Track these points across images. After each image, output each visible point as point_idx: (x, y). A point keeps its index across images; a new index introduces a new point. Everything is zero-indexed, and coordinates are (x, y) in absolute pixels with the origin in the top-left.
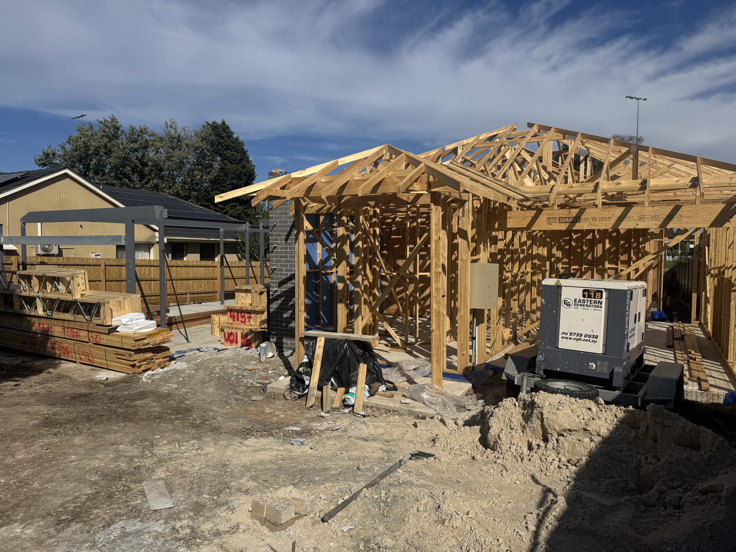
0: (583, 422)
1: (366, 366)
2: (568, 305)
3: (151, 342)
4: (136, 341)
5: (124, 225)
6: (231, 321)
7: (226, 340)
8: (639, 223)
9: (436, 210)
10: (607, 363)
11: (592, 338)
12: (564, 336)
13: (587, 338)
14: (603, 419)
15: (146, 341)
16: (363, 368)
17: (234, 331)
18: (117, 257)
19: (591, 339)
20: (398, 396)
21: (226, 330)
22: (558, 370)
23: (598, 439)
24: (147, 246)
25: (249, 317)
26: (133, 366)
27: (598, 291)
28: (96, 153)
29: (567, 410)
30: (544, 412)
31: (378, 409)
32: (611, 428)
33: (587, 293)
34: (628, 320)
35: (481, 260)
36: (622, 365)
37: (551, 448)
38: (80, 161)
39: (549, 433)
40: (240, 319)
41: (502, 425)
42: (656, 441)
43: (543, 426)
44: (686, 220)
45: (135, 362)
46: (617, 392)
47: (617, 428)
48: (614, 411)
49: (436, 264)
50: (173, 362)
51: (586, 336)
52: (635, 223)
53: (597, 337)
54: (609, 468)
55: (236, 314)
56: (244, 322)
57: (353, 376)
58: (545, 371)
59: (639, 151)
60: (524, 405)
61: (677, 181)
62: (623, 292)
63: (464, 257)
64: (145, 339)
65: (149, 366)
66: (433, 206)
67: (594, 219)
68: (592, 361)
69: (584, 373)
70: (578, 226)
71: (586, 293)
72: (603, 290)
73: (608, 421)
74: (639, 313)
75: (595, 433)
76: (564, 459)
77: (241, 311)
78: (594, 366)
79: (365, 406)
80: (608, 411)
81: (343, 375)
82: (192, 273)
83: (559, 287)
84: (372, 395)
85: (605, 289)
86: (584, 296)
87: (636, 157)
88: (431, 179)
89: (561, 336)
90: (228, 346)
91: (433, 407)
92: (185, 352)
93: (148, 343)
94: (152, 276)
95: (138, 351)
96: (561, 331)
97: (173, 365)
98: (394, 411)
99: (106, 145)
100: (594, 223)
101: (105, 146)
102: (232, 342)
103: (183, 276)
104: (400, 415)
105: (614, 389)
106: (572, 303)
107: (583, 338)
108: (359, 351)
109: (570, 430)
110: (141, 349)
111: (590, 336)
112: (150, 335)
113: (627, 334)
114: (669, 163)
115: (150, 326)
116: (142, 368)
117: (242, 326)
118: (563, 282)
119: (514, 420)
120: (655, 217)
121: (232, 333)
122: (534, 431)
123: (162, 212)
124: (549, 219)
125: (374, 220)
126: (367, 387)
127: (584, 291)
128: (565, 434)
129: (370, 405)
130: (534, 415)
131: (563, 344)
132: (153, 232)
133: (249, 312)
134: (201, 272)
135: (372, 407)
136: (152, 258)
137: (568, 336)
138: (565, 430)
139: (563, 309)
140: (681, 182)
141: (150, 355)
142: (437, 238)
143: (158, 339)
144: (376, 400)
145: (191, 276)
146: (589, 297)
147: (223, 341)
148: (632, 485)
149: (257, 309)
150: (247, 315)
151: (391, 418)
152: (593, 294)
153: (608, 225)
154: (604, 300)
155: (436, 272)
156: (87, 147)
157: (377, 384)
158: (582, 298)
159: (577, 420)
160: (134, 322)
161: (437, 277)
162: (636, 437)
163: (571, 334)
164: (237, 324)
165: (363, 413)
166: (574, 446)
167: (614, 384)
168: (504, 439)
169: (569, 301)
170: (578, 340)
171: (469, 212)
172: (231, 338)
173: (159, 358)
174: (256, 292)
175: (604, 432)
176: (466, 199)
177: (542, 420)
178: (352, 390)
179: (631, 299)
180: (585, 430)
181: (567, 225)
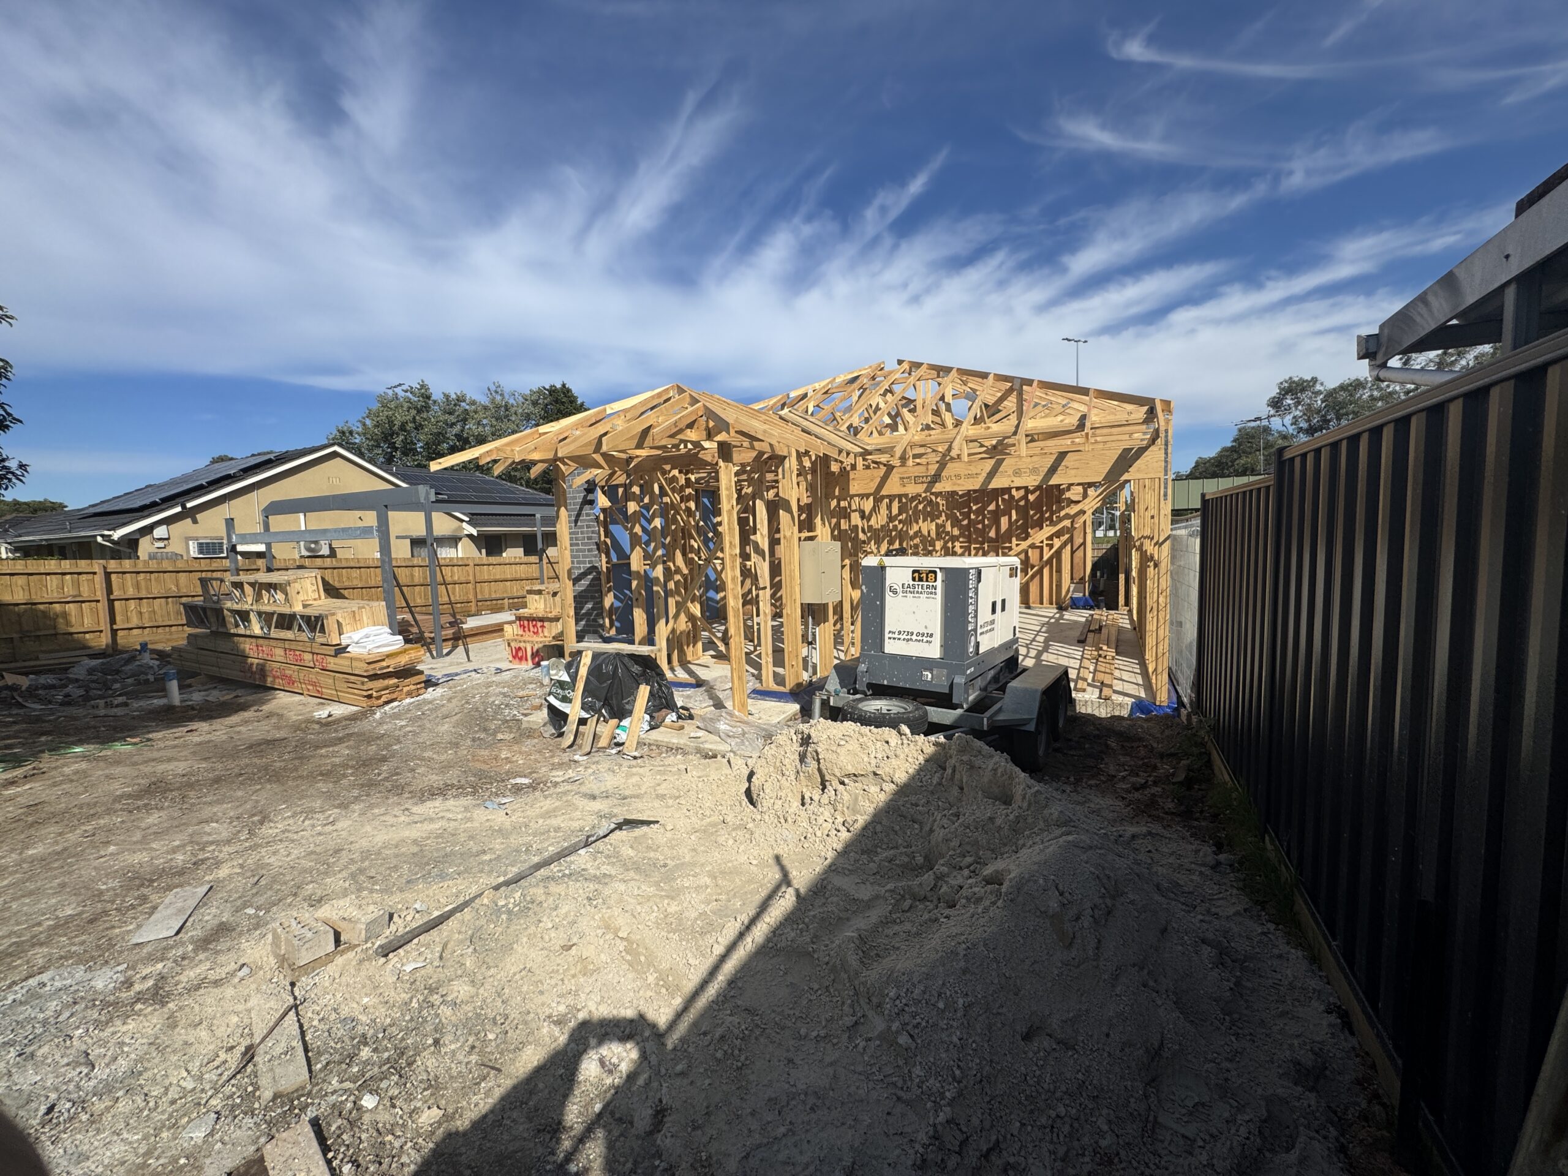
0: (873, 762)
1: (648, 688)
2: (895, 592)
3: (392, 664)
4: (369, 663)
5: (375, 513)
6: (521, 632)
7: (514, 657)
8: (1015, 479)
9: (727, 467)
10: (945, 671)
11: (926, 637)
12: (890, 635)
13: (920, 638)
14: (902, 756)
15: (384, 664)
16: (644, 691)
17: (522, 645)
18: (413, 556)
19: (925, 639)
20: (690, 727)
21: (513, 644)
22: (885, 683)
23: (890, 788)
24: (453, 541)
25: (543, 626)
26: (370, 697)
27: (931, 572)
28: (403, 427)
29: (853, 745)
30: (819, 750)
31: (658, 746)
32: (911, 771)
33: (919, 575)
34: (976, 611)
35: (819, 538)
36: (964, 673)
37: (827, 802)
38: (385, 440)
39: (828, 781)
40: (532, 629)
41: (772, 769)
42: (962, 789)
43: (819, 770)
44: (1073, 472)
45: (370, 692)
46: (959, 711)
47: (921, 770)
48: (920, 744)
49: (731, 543)
50: (430, 689)
51: (918, 634)
52: (1010, 479)
53: (931, 635)
54: (896, 832)
55: (526, 623)
56: (535, 633)
57: (628, 703)
58: (870, 686)
59: (1025, 387)
60: (802, 739)
61: (1062, 421)
62: (965, 572)
63: (788, 534)
64: (383, 660)
65: (394, 696)
66: (721, 463)
67: (958, 476)
68: (926, 669)
69: (918, 686)
70: (938, 487)
71: (916, 575)
72: (938, 570)
73: (910, 760)
74: (1004, 601)
75: (887, 779)
76: (840, 820)
77: (531, 619)
78: (930, 676)
79: (640, 744)
80: (912, 745)
81: (614, 702)
82: (509, 572)
83: (883, 568)
84: (652, 728)
85: (940, 569)
86: (914, 579)
87: (1020, 394)
88: (711, 424)
89: (887, 635)
90: (516, 665)
91: (729, 741)
92: (457, 674)
93: (388, 667)
94: (456, 578)
95: (374, 677)
96: (887, 631)
97: (430, 694)
98: (677, 749)
99: (414, 418)
100: (959, 482)
101: (414, 420)
102: (521, 659)
103: (498, 577)
104: (685, 754)
105: (954, 707)
106: (900, 590)
107: (914, 637)
108: (636, 669)
109: (855, 775)
110: (376, 675)
111: (923, 635)
112: (389, 656)
113: (975, 630)
114: (1064, 402)
115: (397, 642)
116: (383, 699)
117: (535, 638)
118: (888, 561)
119: (786, 761)
120: (1034, 471)
121: (520, 648)
122: (809, 777)
123: (427, 494)
124: (902, 478)
125: (688, 491)
126: (647, 717)
127: (914, 572)
128: (846, 781)
129: (647, 741)
130: (809, 754)
131: (892, 647)
132: (458, 523)
133: (542, 620)
134: (521, 571)
135: (650, 745)
136: (460, 555)
137: (896, 636)
138: (848, 776)
139: (889, 598)
140: (1066, 421)
141: (393, 681)
142: (730, 507)
143: (403, 660)
144: (659, 735)
145: (509, 577)
146: (921, 580)
147: (511, 658)
148: (920, 859)
149: (550, 615)
150: (539, 624)
151: (671, 760)
152: (924, 575)
153: (975, 484)
154: (939, 583)
156: (391, 423)
157: (664, 711)
158: (911, 583)
159: (866, 759)
160: (371, 638)
161: (732, 562)
162: (940, 784)
163: (900, 633)
164: (528, 636)
165: (636, 754)
166: (856, 799)
167: (955, 701)
168: (767, 791)
169: (895, 587)
170: (908, 640)
171: (791, 472)
172: (520, 654)
173: (409, 684)
174: (548, 593)
175: (901, 777)
176: (785, 454)
177: (818, 761)
178: (625, 722)
179: (979, 580)
180: (875, 774)
181: (925, 485)
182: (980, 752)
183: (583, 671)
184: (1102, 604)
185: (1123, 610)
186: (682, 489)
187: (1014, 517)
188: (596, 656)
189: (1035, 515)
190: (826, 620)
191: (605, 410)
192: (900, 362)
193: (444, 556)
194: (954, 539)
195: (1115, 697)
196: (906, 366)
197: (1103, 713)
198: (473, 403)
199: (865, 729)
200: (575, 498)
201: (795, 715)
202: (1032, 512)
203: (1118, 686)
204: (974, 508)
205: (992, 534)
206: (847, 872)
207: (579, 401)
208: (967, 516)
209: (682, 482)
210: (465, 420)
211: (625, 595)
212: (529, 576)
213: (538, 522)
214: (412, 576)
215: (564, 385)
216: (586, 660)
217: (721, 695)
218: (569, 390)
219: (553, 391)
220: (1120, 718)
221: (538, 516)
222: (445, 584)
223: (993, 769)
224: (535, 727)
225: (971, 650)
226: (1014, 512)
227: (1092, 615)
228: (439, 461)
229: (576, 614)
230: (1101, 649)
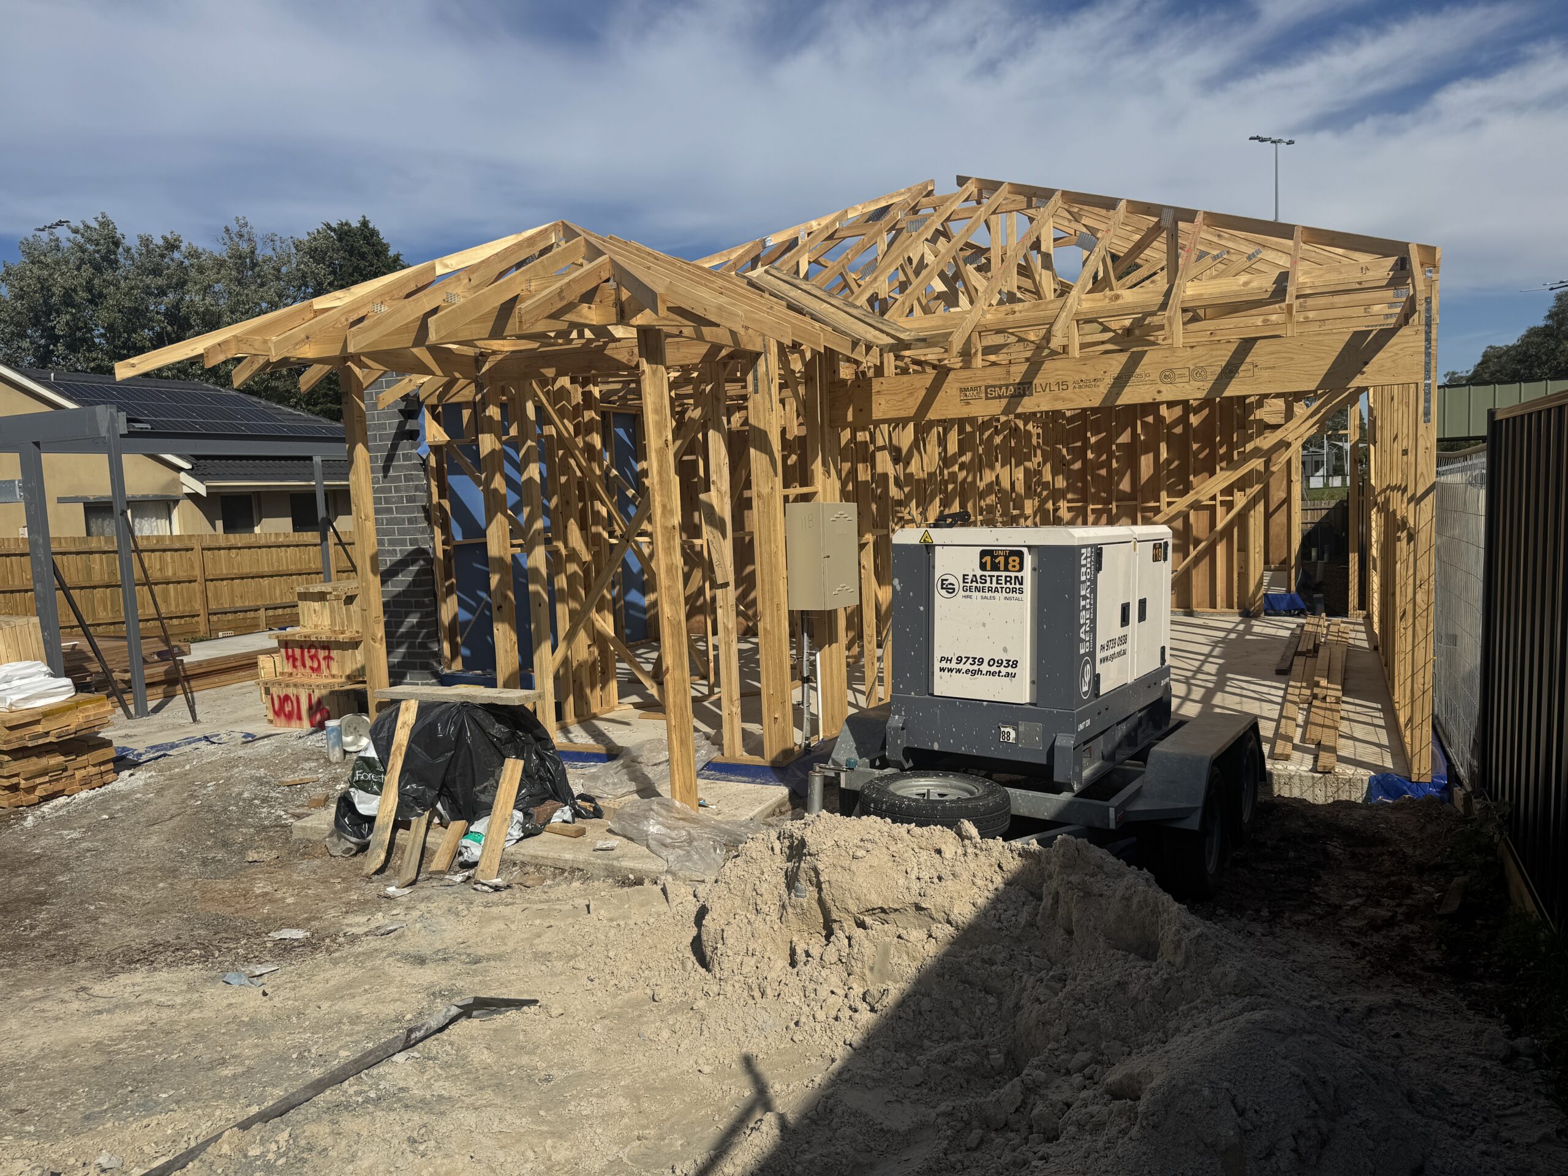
0: (915, 886)
1: (521, 763)
2: (950, 589)
3: (54, 729)
4: (11, 728)
5: (16, 457)
6: (288, 668)
7: (277, 714)
8: (1163, 388)
9: (654, 373)
10: (1039, 727)
11: (1007, 666)
12: (944, 664)
13: (994, 669)
14: (965, 876)
15: (40, 729)
16: (513, 770)
17: (291, 691)
18: (89, 533)
19: (1004, 671)
20: (596, 832)
21: (275, 691)
22: (936, 747)
23: (944, 932)
24: (163, 505)
25: (328, 658)
26: (14, 788)
27: (1012, 553)
28: (68, 298)
29: (879, 857)
30: (821, 866)
31: (538, 867)
32: (981, 902)
33: (990, 558)
34: (1093, 621)
35: (820, 497)
36: (1072, 729)
37: (834, 959)
38: (36, 323)
39: (835, 921)
40: (308, 663)
41: (738, 902)
42: (1070, 932)
43: (821, 902)
44: (1265, 374)
45: (14, 780)
46: (1066, 796)
47: (998, 900)
48: (995, 854)
49: (664, 507)
50: (125, 774)
51: (992, 662)
52: (1154, 388)
53: (1015, 664)
54: (956, 1012)
55: (298, 651)
56: (316, 670)
57: (483, 792)
58: (909, 752)
59: (1181, 224)
60: (790, 847)
61: (1246, 284)
62: (1071, 552)
63: (765, 491)
64: (37, 722)
65: (58, 786)
66: (645, 366)
67: (1063, 385)
68: (1007, 724)
69: (992, 752)
70: (1028, 405)
71: (988, 559)
72: (1025, 550)
73: (979, 882)
74: (1143, 603)
75: (940, 916)
76: (858, 990)
77: (308, 645)
78: (1013, 734)
79: (506, 863)
80: (982, 857)
81: (458, 790)
82: (267, 561)
83: (928, 548)
84: (528, 834)
85: (1029, 547)
86: (983, 567)
87: (1173, 236)
88: (625, 294)
89: (937, 665)
90: (281, 728)
91: (664, 853)
92: (173, 746)
93: (47, 734)
94: (170, 573)
95: (21, 753)
96: (937, 655)
97: (125, 781)
98: (573, 871)
99: (90, 281)
100: (1064, 394)
101: (89, 288)
102: (289, 717)
103: (246, 570)
104: (586, 878)
105: (1057, 789)
106: (958, 584)
107: (985, 667)
108: (498, 730)
109: (883, 910)
110: (25, 748)
111: (1000, 663)
112: (49, 714)
113: (1092, 654)
114: (1250, 249)
115: (62, 690)
116: (39, 792)
117: (314, 679)
118: (938, 535)
119: (763, 888)
120: (1196, 373)
121: (287, 698)
122: (803, 915)
123: (113, 420)
124: (961, 390)
125: (589, 415)
126: (519, 815)
127: (983, 554)
128: (868, 920)
129: (519, 858)
130: (802, 875)
131: (945, 685)
132: (174, 474)
133: (327, 646)
134: (287, 559)
135: (524, 864)
136: (176, 532)
137: (953, 665)
138: (871, 911)
139: (941, 601)
140: (1254, 284)
141: (58, 760)
142: (661, 443)
143: (74, 722)
144: (539, 845)
145: (266, 569)
146: (995, 567)
147: (271, 716)
148: (997, 1058)
149: (341, 638)
150: (322, 654)
151: (562, 890)
152: (1001, 559)
153: (1093, 398)
154: (1027, 573)
155: (666, 528)
156: (45, 288)
157: (549, 804)
158: (979, 573)
159: (901, 882)
160: (16, 683)
161: (668, 540)
162: (1031, 924)
163: (959, 660)
164: (302, 675)
165: (498, 881)
166: (886, 953)
167: (1058, 777)
168: (730, 941)
169: (952, 580)
170: (974, 673)
171: (770, 381)
172: (288, 708)
173: (86, 765)
174: (338, 598)
175: (964, 912)
176: (758, 348)
177: (819, 886)
178: (479, 826)
179: (1098, 567)
180: (918, 908)
181: (1004, 402)
182: (1100, 867)
183: (402, 737)
184: (1320, 607)
185: (1356, 615)
186: (577, 411)
187: (1164, 455)
188: (424, 709)
189: (1201, 450)
190: (832, 639)
191: (434, 268)
192: (962, 181)
193: (146, 533)
194: (1057, 495)
195: (1340, 768)
196: (972, 188)
197: (1319, 796)
198: (194, 254)
199: (900, 829)
200: (382, 427)
201: (780, 805)
202: (1195, 446)
203: (1346, 749)
204: (1093, 440)
205: (1125, 485)
206: (869, 1083)
207: (392, 253)
208: (1080, 454)
209: (577, 398)
210: (182, 284)
211: (479, 600)
212: (304, 567)
213: (318, 471)
214: (89, 570)
215: (365, 224)
216: (408, 716)
217: (651, 773)
218: (374, 233)
219: (344, 233)
220: (1350, 805)
221: (317, 459)
222: (148, 583)
223: (1123, 898)
224: (316, 838)
225: (1085, 689)
226: (1163, 447)
227: (1301, 626)
228: (132, 361)
229: (389, 634)
230: (1317, 685)
